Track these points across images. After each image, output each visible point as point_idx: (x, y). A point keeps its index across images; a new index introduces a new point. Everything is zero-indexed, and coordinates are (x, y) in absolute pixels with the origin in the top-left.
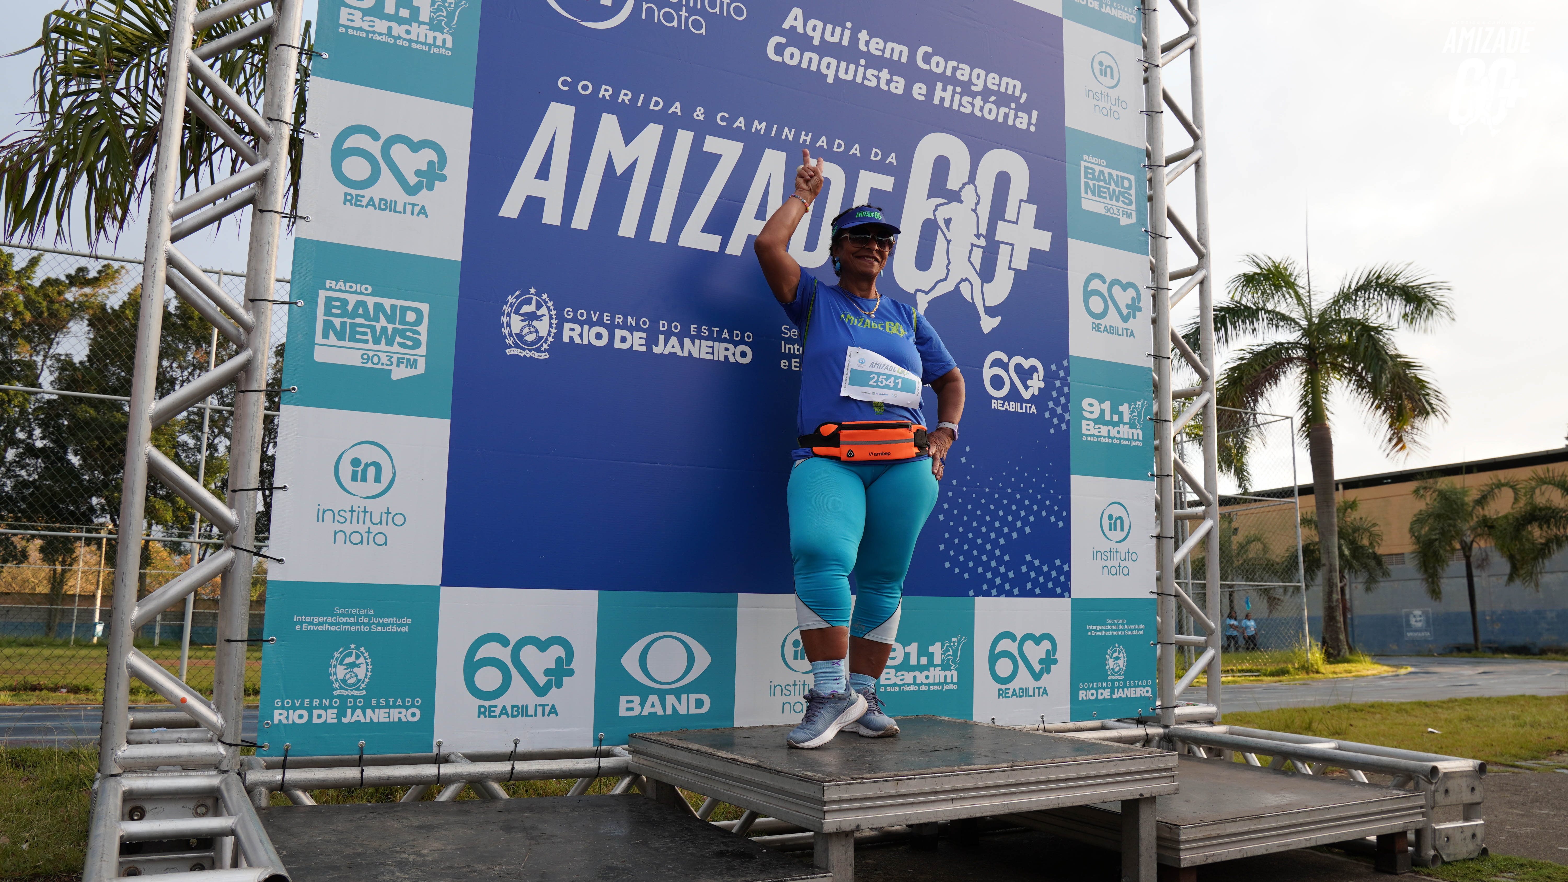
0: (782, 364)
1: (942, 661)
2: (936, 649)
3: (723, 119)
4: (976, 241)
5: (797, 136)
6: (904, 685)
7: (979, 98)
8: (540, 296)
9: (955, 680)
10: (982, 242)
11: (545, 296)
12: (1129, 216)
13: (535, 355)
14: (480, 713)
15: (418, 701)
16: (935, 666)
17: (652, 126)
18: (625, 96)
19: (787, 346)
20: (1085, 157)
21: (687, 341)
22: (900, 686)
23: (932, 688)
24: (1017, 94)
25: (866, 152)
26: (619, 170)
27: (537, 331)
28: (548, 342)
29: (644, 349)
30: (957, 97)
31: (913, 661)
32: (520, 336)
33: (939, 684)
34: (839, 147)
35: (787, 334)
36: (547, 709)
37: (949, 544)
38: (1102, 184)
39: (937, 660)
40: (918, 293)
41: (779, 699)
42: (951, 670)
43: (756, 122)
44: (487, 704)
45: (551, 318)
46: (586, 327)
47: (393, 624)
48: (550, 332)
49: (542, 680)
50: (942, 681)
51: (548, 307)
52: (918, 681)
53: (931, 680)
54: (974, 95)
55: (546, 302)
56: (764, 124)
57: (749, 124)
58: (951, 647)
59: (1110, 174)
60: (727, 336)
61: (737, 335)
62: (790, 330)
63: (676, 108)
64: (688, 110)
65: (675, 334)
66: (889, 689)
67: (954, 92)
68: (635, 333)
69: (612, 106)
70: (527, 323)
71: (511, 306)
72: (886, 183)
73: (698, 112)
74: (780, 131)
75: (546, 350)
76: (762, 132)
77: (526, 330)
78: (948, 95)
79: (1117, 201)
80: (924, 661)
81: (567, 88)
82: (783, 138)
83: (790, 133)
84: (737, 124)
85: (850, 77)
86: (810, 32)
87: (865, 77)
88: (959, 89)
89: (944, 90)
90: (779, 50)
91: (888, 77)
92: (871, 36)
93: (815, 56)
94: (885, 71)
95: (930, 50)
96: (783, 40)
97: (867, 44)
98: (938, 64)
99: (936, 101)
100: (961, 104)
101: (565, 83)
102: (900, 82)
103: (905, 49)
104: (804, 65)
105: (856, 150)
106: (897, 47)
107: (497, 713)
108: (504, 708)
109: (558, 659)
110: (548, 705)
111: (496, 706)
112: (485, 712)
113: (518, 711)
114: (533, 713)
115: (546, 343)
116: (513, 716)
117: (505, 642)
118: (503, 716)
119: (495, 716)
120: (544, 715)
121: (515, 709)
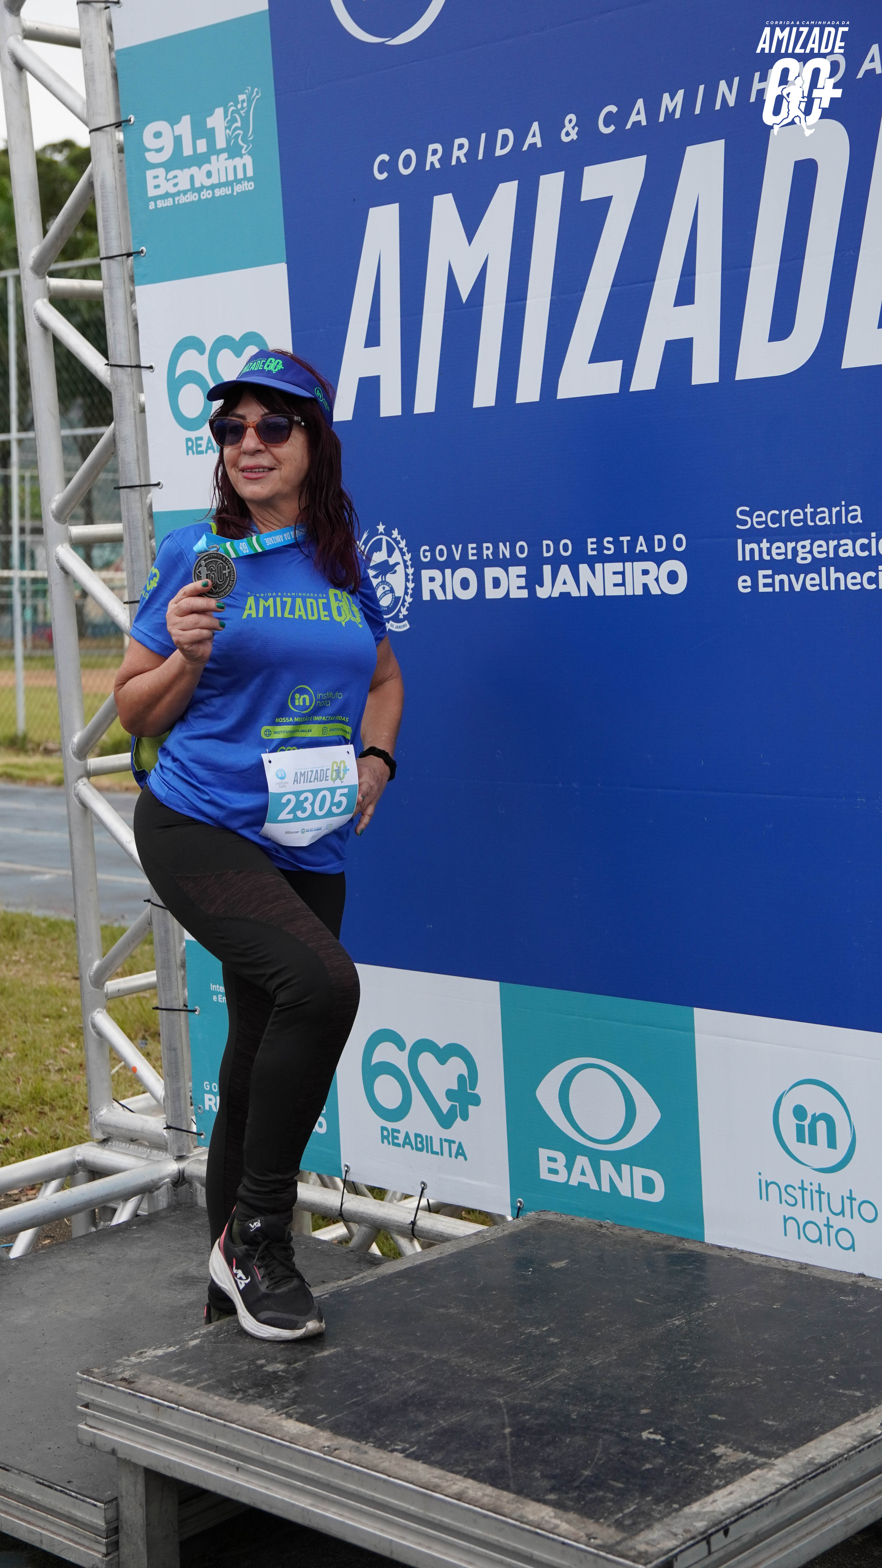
0: (740, 584)
3: (608, 120)
8: (390, 535)
11: (395, 533)
13: (394, 627)
14: (383, 1138)
17: (502, 187)
18: (460, 150)
19: (748, 547)
21: (584, 568)
26: (465, 291)
27: (392, 591)
28: (406, 605)
29: (524, 594)
35: (745, 523)
36: (454, 1147)
41: (775, 1208)
43: (666, 98)
44: (390, 1125)
45: (406, 567)
46: (448, 572)
48: (407, 588)
49: (445, 1105)
51: (401, 550)
55: (398, 543)
56: (680, 95)
57: (652, 109)
60: (644, 548)
61: (660, 543)
62: (750, 514)
63: (534, 137)
64: (551, 131)
65: (565, 560)
68: (510, 569)
69: (445, 178)
70: (380, 579)
73: (568, 127)
74: (711, 97)
75: (405, 618)
76: (678, 115)
77: (380, 591)
81: (385, 175)
82: (718, 107)
83: (730, 90)
84: (633, 118)
101: (381, 168)
105: (873, 61)
107: (401, 1141)
108: (407, 1135)
109: (461, 1078)
110: (454, 1142)
111: (398, 1131)
112: (389, 1137)
113: (422, 1144)
114: (439, 1151)
115: (404, 606)
116: (418, 1149)
117: (400, 1044)
118: (408, 1147)
119: (398, 1145)
120: (450, 1156)
121: (419, 1139)
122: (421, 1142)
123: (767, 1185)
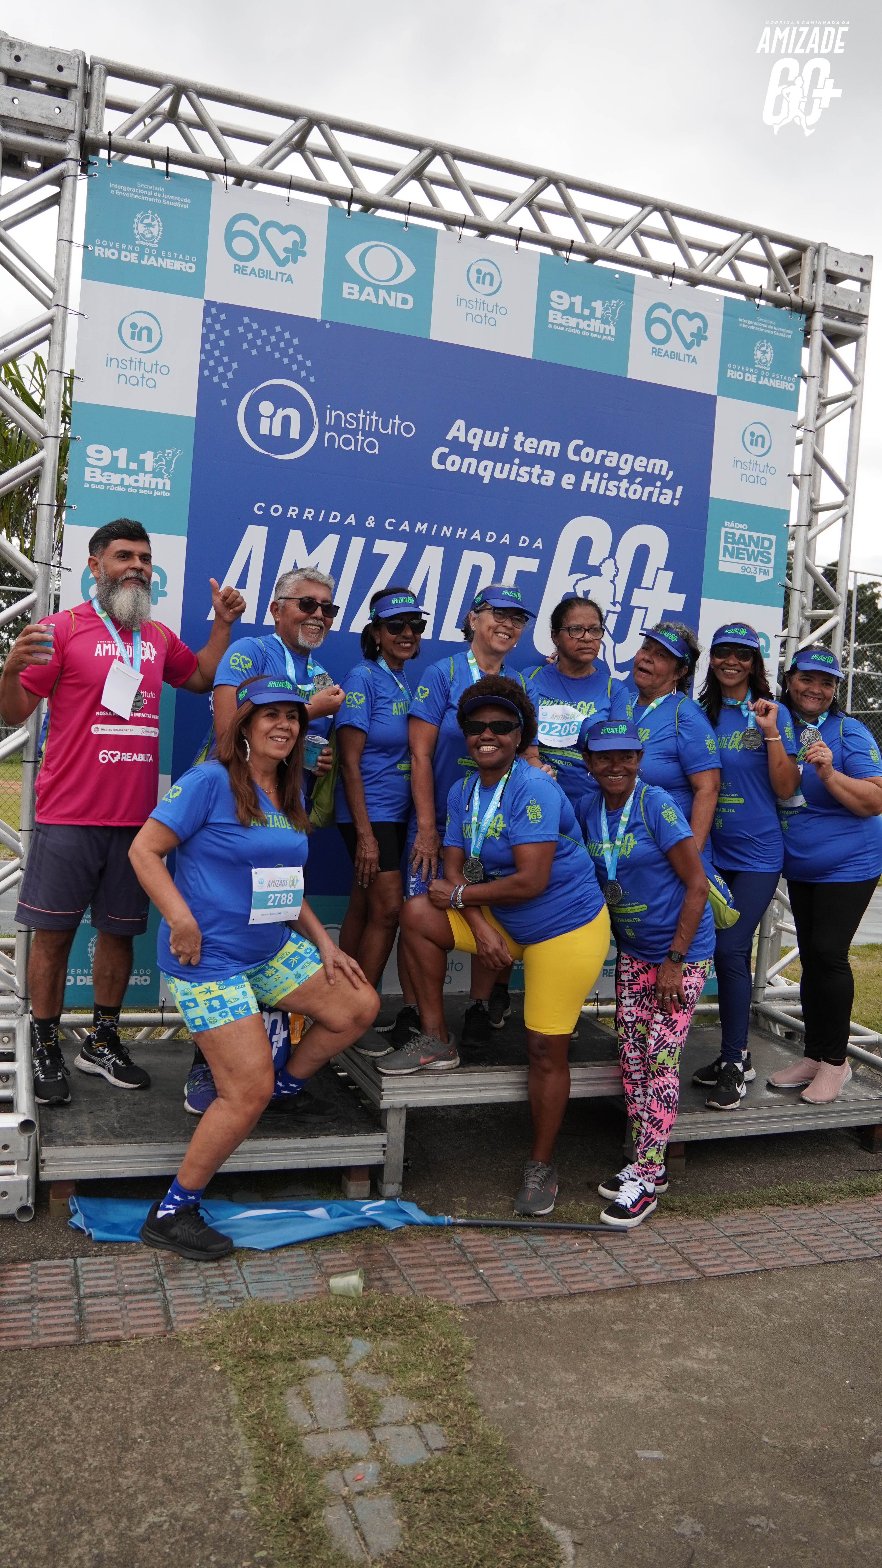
3: (390, 524)
4: (612, 608)
5: (454, 532)
7: (625, 481)
10: (618, 608)
12: (766, 573)
15: (149, 971)
17: (330, 535)
18: (309, 514)
20: (727, 523)
24: (664, 473)
25: (514, 540)
30: (604, 482)
34: (491, 537)
38: (741, 546)
43: (419, 524)
54: (620, 479)
56: (426, 525)
57: (412, 526)
59: (751, 537)
63: (351, 519)
64: (361, 520)
67: (601, 478)
69: (298, 523)
72: (531, 565)
73: (370, 521)
74: (439, 530)
76: (424, 532)
78: (594, 482)
79: (756, 560)
81: (261, 513)
82: (442, 535)
83: (448, 530)
84: (403, 527)
85: (504, 476)
86: (470, 440)
87: (518, 475)
88: (606, 475)
89: (592, 477)
90: (442, 459)
91: (540, 471)
92: (526, 436)
93: (474, 461)
94: (537, 467)
95: (581, 442)
96: (446, 450)
97: (522, 444)
98: (587, 455)
99: (583, 488)
100: (607, 489)
101: (259, 508)
102: (550, 475)
103: (558, 445)
104: (464, 470)
105: (506, 539)
106: (550, 444)
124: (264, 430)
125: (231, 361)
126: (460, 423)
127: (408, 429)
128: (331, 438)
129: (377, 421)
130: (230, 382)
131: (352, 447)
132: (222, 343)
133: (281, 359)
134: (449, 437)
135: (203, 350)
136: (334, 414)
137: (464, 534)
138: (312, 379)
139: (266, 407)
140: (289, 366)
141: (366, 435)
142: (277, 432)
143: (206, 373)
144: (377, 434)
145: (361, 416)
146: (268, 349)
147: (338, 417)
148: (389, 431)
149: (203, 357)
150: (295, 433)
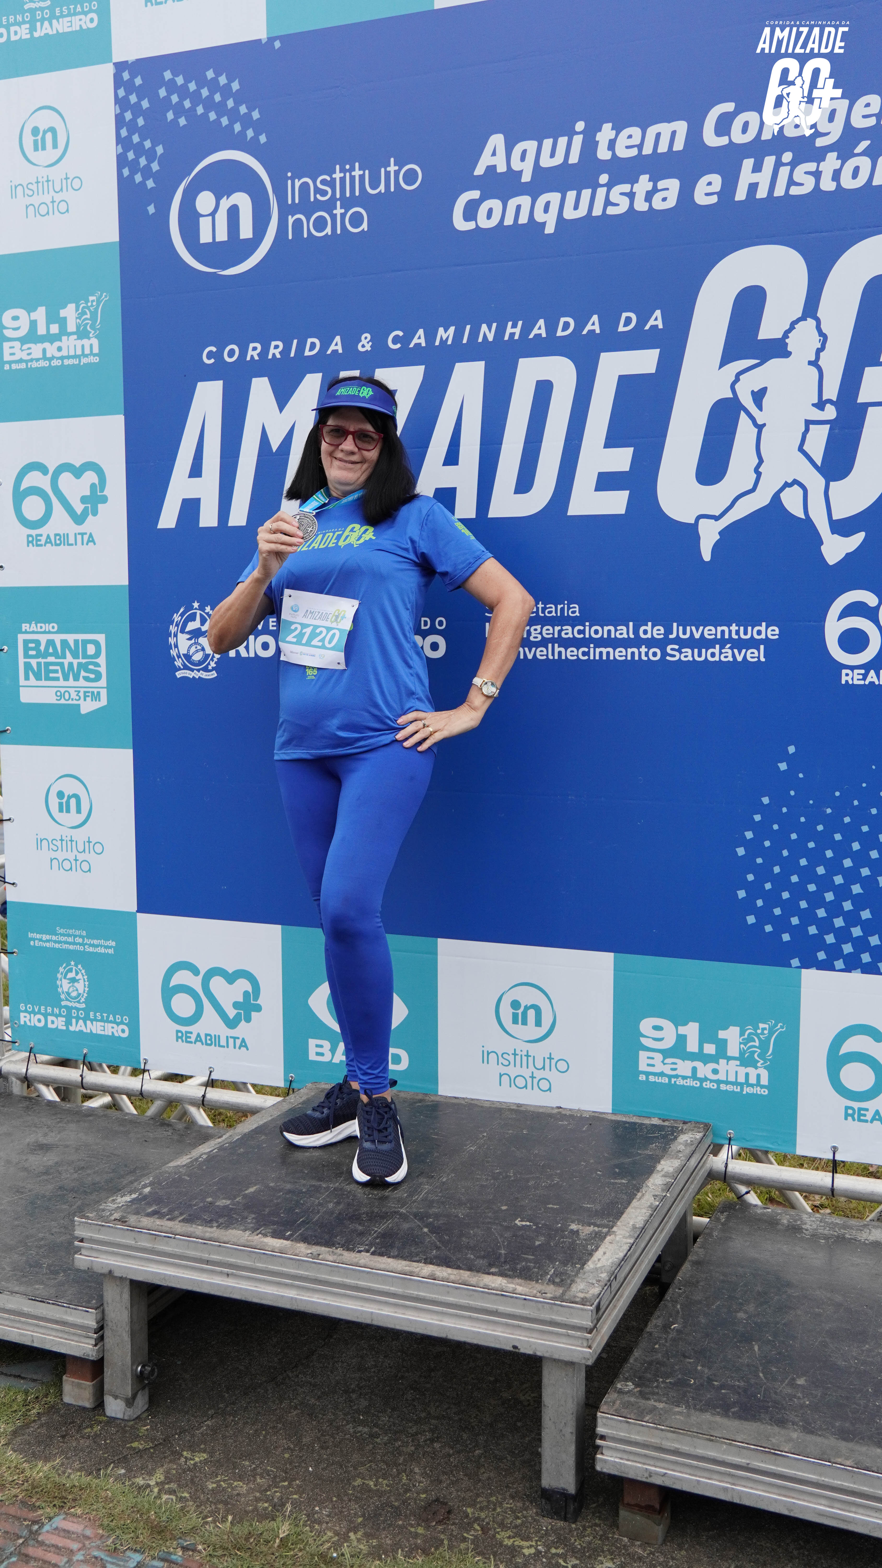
1: (742, 1053)
2: (732, 1035)
3: (396, 340)
4: (815, 415)
5: (500, 332)
6: (677, 1076)
7: (832, 156)
8: (203, 610)
9: (765, 1081)
10: (830, 413)
11: (208, 609)
13: (204, 675)
14: (178, 1038)
15: (126, 1019)
16: (729, 1059)
17: (309, 377)
18: (276, 349)
22: (670, 1077)
23: (723, 1087)
25: (609, 322)
26: (275, 444)
27: (203, 649)
28: (215, 660)
30: (784, 172)
31: (692, 1046)
32: (188, 657)
33: (735, 1083)
34: (565, 328)
36: (238, 1042)
37: (754, 890)
39: (733, 1050)
40: (702, 521)
41: (494, 1068)
42: (756, 1068)
43: (441, 330)
44: (184, 1029)
47: (101, 946)
49: (231, 1013)
50: (741, 1079)
52: (700, 1075)
53: (722, 1076)
54: (820, 155)
55: (210, 616)
56: (452, 330)
57: (430, 336)
58: (757, 1035)
61: (426, 623)
63: (337, 346)
64: (350, 343)
66: (652, 1079)
67: (778, 164)
69: (262, 367)
70: (193, 641)
71: (177, 625)
72: (644, 362)
73: (364, 342)
74: (475, 333)
75: (213, 669)
76: (449, 342)
77: (193, 649)
78: (763, 179)
80: (710, 1049)
81: (212, 361)
82: (480, 340)
83: (490, 331)
84: (415, 341)
85: (582, 212)
86: (516, 165)
87: (608, 203)
88: (787, 157)
89: (757, 168)
90: (470, 212)
91: (650, 186)
92: (618, 129)
93: (525, 201)
94: (644, 179)
95: (729, 107)
96: (475, 194)
97: (612, 145)
98: (745, 128)
99: (741, 194)
100: (791, 182)
101: (209, 356)
102: (672, 187)
103: (681, 127)
104: (509, 221)
105: (594, 324)
106: (665, 129)
107: (193, 1039)
108: (198, 1035)
109: (246, 994)
110: (238, 1038)
111: (191, 1033)
112: (182, 1037)
113: (212, 1040)
114: (225, 1045)
115: (213, 661)
116: (207, 1044)
117: (195, 971)
118: (199, 1044)
119: (191, 1042)
120: (235, 1047)
121: (208, 1038)
122: (211, 1040)
123: (488, 1053)
124: (205, 237)
125: (154, 145)
126: (497, 140)
127: (410, 177)
128: (298, 224)
129: (362, 177)
130: (156, 176)
131: (328, 230)
132: (141, 122)
133: (218, 122)
134: (479, 170)
135: (119, 140)
136: (298, 184)
137: (517, 331)
138: (263, 139)
139: (205, 201)
140: (230, 126)
141: (347, 204)
142: (222, 235)
143: (126, 172)
144: (364, 200)
145: (338, 175)
146: (200, 110)
147: (305, 187)
148: (382, 188)
149: (120, 150)
150: (246, 231)
